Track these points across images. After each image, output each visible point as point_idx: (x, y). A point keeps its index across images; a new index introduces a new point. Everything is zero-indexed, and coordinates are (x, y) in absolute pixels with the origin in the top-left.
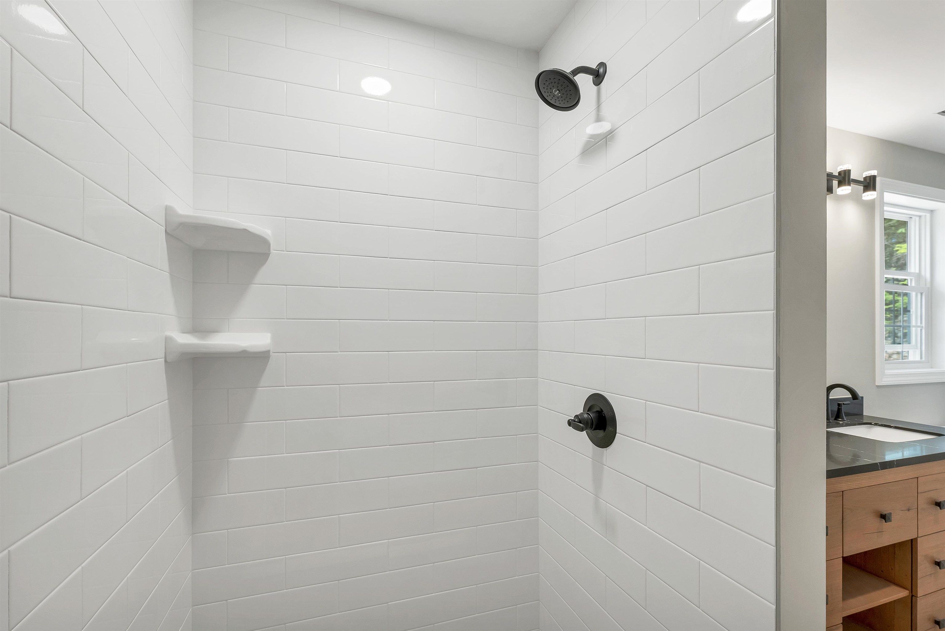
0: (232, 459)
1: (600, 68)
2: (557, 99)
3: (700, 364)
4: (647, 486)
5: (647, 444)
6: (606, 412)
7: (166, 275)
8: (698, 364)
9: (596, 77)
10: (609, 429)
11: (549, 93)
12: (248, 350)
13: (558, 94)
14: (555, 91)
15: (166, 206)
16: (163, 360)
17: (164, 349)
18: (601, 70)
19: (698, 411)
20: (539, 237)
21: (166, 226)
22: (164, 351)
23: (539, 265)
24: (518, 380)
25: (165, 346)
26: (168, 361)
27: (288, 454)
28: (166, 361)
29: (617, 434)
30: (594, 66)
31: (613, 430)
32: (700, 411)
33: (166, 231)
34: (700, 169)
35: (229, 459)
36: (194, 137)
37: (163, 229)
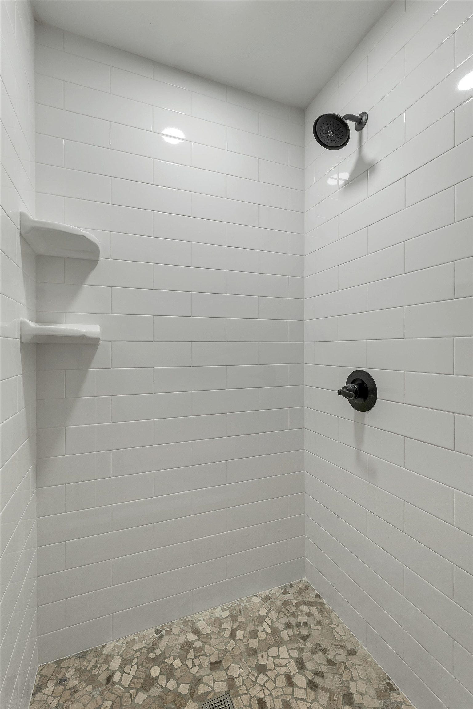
0: (69, 427)
1: (362, 116)
2: (330, 140)
3: (455, 338)
4: (405, 437)
5: (405, 405)
6: (367, 383)
7: (20, 270)
8: (453, 338)
9: (358, 124)
10: (371, 396)
11: (324, 134)
12: (87, 335)
13: (331, 135)
14: (330, 133)
15: (21, 212)
16: (19, 340)
17: (19, 331)
18: (364, 118)
19: (453, 374)
20: (305, 255)
21: (20, 230)
22: (19, 334)
23: (305, 276)
24: (289, 365)
25: (21, 329)
26: (23, 342)
27: (114, 423)
28: (21, 342)
29: (377, 400)
30: (357, 115)
31: (374, 396)
32: (454, 374)
33: (20, 234)
34: (455, 187)
35: (67, 426)
36: (36, 162)
37: (19, 231)
